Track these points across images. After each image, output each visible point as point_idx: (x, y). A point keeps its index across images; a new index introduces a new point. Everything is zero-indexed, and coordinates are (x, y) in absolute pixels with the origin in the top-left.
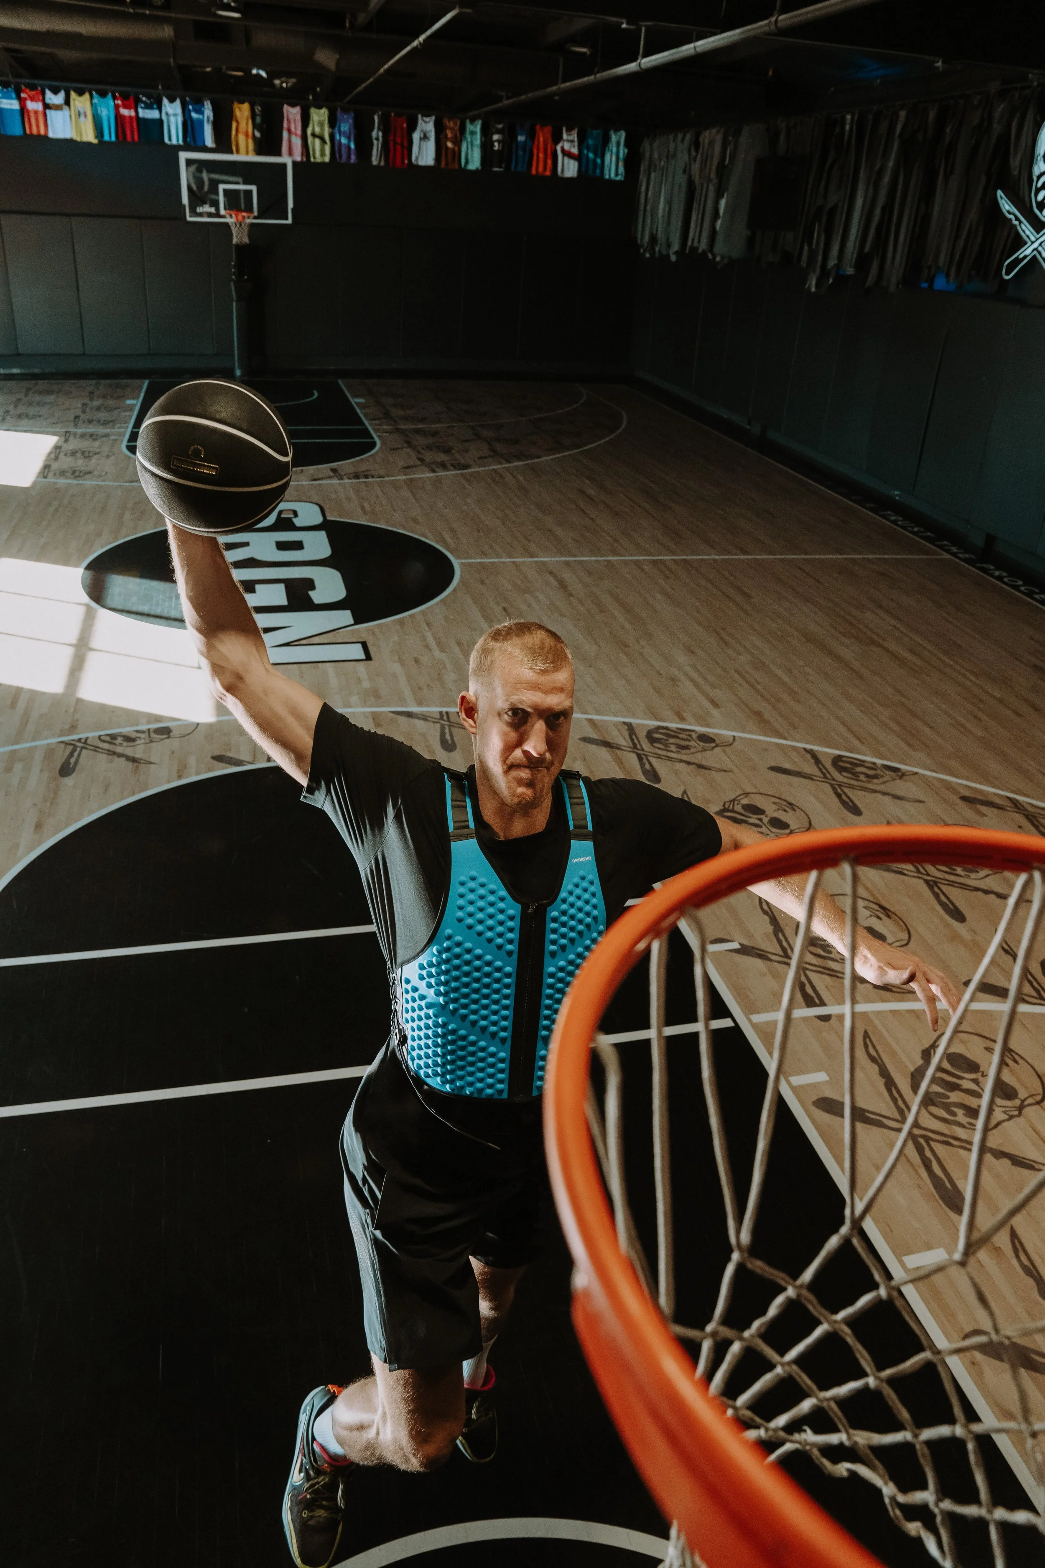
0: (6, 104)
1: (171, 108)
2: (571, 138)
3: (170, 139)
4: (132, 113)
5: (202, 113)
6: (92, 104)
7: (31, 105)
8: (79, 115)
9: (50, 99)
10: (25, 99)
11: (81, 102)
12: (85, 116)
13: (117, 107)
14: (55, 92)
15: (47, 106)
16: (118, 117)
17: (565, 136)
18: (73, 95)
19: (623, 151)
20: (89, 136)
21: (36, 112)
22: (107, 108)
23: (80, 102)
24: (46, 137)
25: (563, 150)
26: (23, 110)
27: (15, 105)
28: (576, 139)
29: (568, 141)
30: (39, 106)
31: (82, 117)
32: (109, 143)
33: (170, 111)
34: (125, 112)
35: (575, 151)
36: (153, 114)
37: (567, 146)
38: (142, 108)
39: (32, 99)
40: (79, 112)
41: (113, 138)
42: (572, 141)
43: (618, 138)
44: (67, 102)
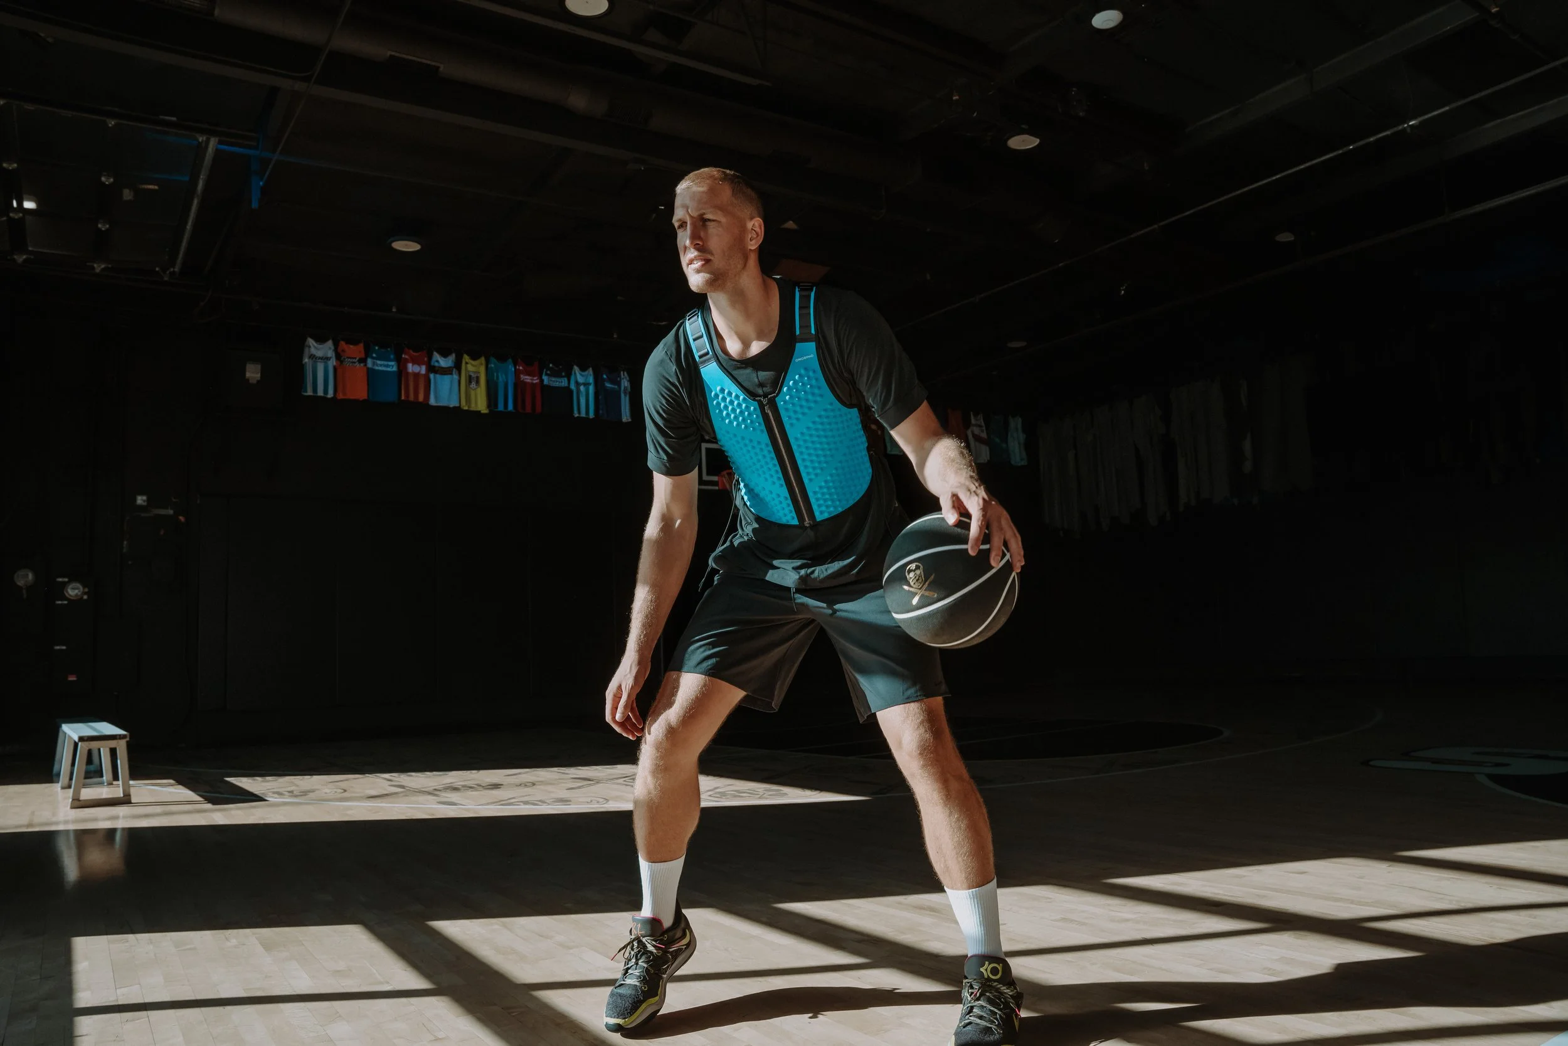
0: (381, 365)
1: (582, 376)
2: (978, 423)
3: (579, 412)
4: (536, 381)
5: (619, 384)
6: (487, 368)
7: (411, 368)
8: (470, 382)
9: (437, 361)
10: (407, 361)
11: (474, 366)
12: (478, 382)
13: (517, 373)
14: (445, 355)
15: (432, 369)
16: (519, 386)
17: (973, 421)
18: (466, 358)
19: (1022, 437)
20: (480, 403)
21: (417, 375)
22: (507, 373)
23: (472, 365)
24: (425, 405)
25: (974, 436)
26: (402, 372)
27: (392, 367)
28: (983, 424)
29: (976, 425)
30: (423, 370)
31: (473, 385)
32: (506, 414)
33: (581, 380)
34: (527, 379)
35: (984, 435)
36: (563, 382)
37: (976, 431)
38: (546, 374)
39: (415, 361)
40: (470, 376)
41: (510, 407)
42: (980, 426)
43: (1016, 423)
44: (458, 366)
